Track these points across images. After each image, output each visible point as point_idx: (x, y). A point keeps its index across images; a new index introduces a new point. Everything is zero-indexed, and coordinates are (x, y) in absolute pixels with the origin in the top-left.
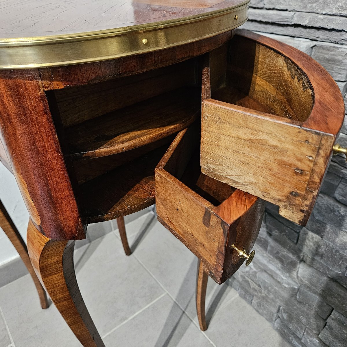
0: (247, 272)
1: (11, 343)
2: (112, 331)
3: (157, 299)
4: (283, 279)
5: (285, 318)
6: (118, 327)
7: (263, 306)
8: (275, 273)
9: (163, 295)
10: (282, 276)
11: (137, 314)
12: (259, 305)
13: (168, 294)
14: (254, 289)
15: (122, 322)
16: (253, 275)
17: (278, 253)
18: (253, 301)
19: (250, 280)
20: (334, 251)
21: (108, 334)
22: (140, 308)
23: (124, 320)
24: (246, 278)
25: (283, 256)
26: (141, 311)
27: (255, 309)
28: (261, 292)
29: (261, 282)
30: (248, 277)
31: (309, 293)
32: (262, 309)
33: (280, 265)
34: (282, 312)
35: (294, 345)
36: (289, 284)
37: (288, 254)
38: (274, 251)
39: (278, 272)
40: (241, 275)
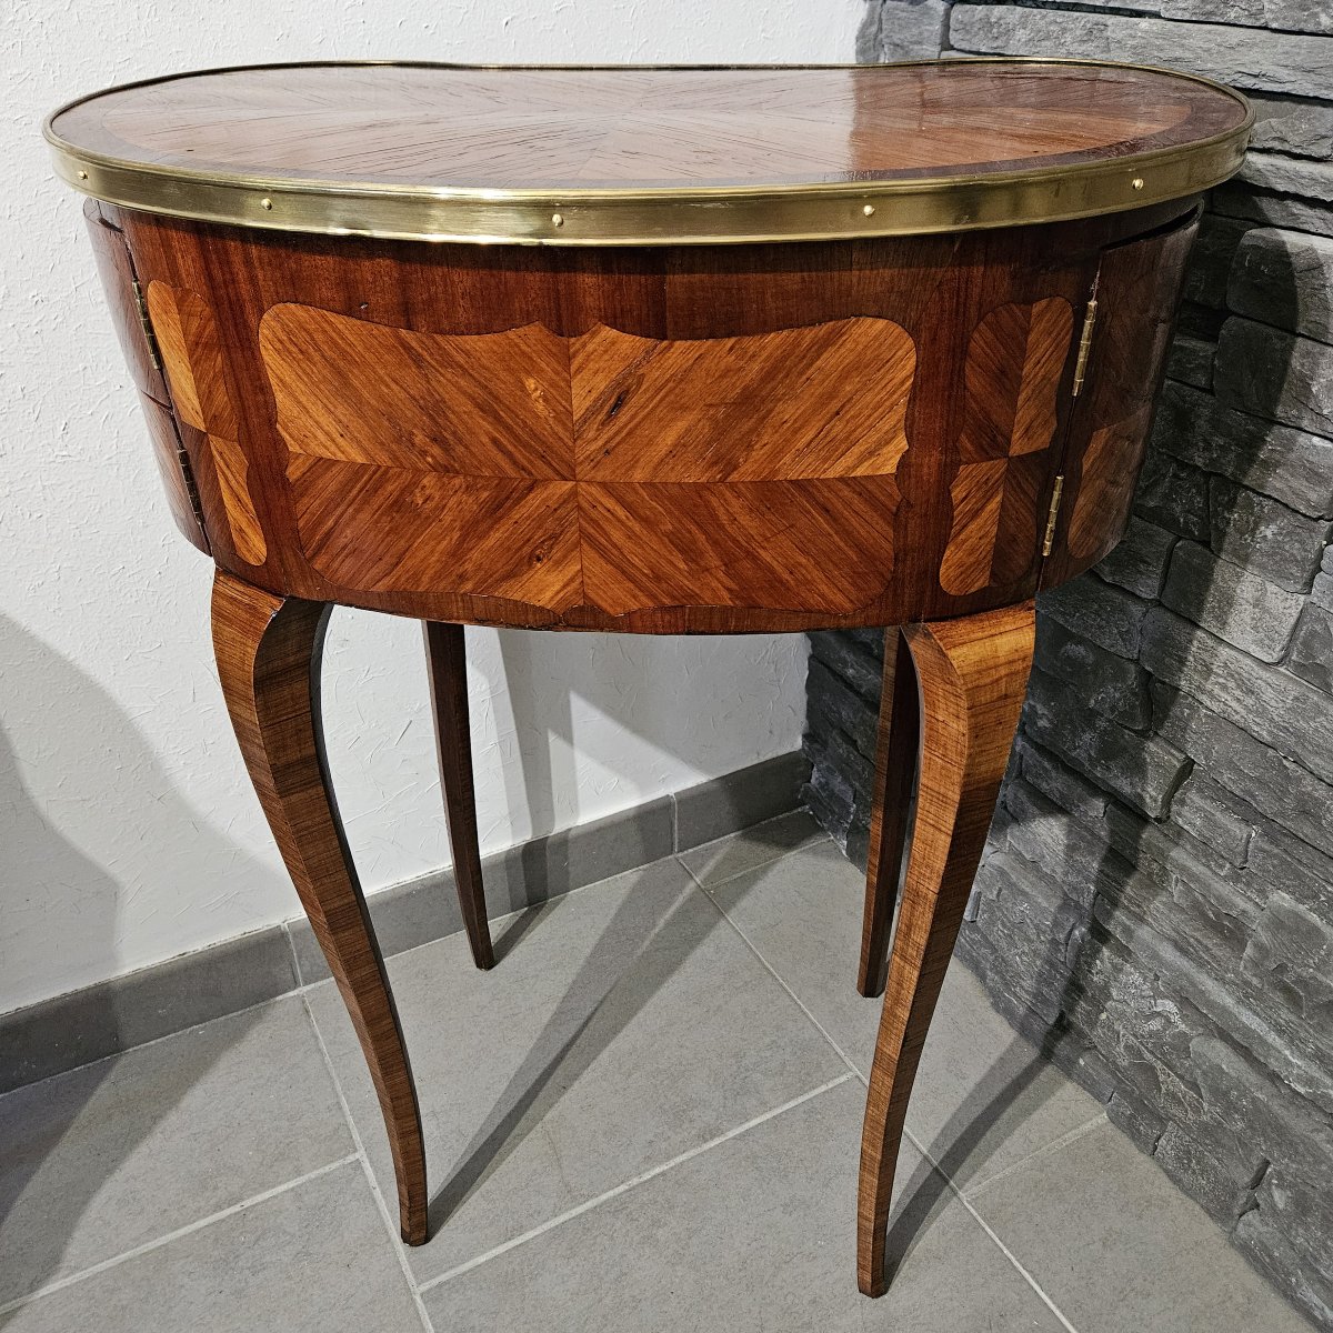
0: (1151, 1034)
1: (356, 1150)
2: (672, 1163)
3: (823, 1088)
4: (1289, 1063)
5: (1281, 1206)
6: (692, 1153)
7: (1198, 1163)
8: (1263, 1042)
9: (843, 1079)
10: (1287, 1052)
11: (753, 1123)
12: (1184, 1156)
13: (857, 1077)
14: (1173, 1096)
15: (706, 1141)
16: (1173, 1047)
17: (1281, 968)
18: (1162, 1141)
19: (1159, 1065)
21: (658, 1170)
22: (765, 1106)
23: (712, 1138)
24: (1147, 1055)
25: (1300, 981)
26: (768, 1116)
27: (1166, 1171)
28: (1198, 1110)
29: (1204, 1073)
30: (1152, 1053)
32: (1194, 1172)
33: (1285, 1015)
34: (1270, 1184)
35: (1305, 1303)
36: (1310, 1082)
37: (1320, 977)
38: (1267, 963)
39: (1273, 1038)
40: (1126, 1047)
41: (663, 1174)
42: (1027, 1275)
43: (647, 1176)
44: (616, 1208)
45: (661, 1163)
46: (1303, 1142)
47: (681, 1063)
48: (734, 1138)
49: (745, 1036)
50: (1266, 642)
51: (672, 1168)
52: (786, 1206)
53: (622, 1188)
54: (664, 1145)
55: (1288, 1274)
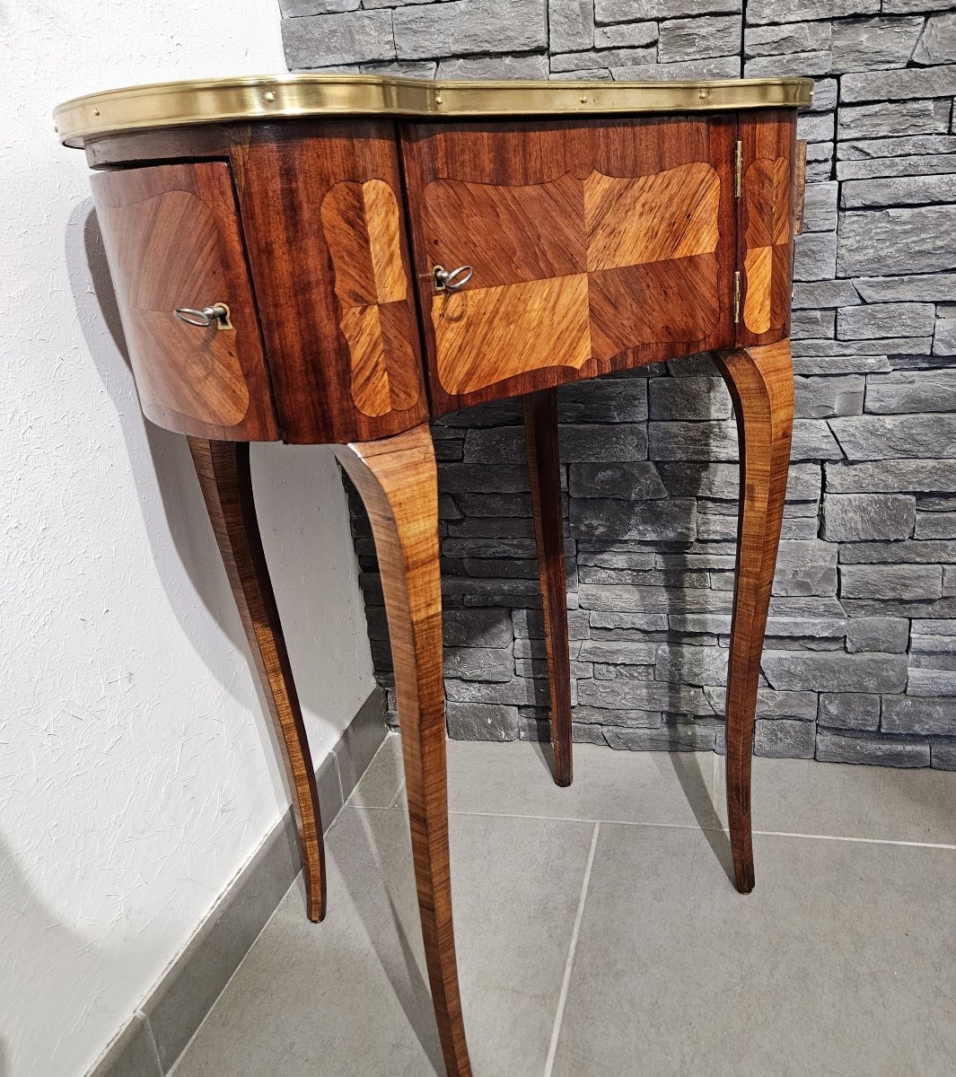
2: (575, 935)
4: (814, 625)
5: (836, 712)
7: (782, 731)
8: (796, 624)
9: (597, 829)
10: (811, 620)
11: (586, 882)
12: (772, 736)
15: (576, 911)
17: (796, 573)
18: (756, 738)
20: (889, 504)
22: (579, 871)
23: (577, 906)
25: (807, 574)
26: (588, 872)
28: (773, 698)
29: (772, 670)
31: (867, 619)
32: (781, 740)
33: (802, 602)
34: (825, 707)
35: (870, 754)
36: (830, 626)
37: (815, 564)
38: (787, 577)
39: (799, 620)
40: (718, 697)
41: (578, 943)
42: (777, 833)
43: (572, 953)
44: (579, 980)
45: (570, 940)
46: (836, 663)
47: (509, 891)
48: (588, 896)
49: (523, 852)
50: (722, 407)
51: (579, 936)
52: (656, 899)
53: (568, 969)
54: (558, 931)
55: (854, 748)
